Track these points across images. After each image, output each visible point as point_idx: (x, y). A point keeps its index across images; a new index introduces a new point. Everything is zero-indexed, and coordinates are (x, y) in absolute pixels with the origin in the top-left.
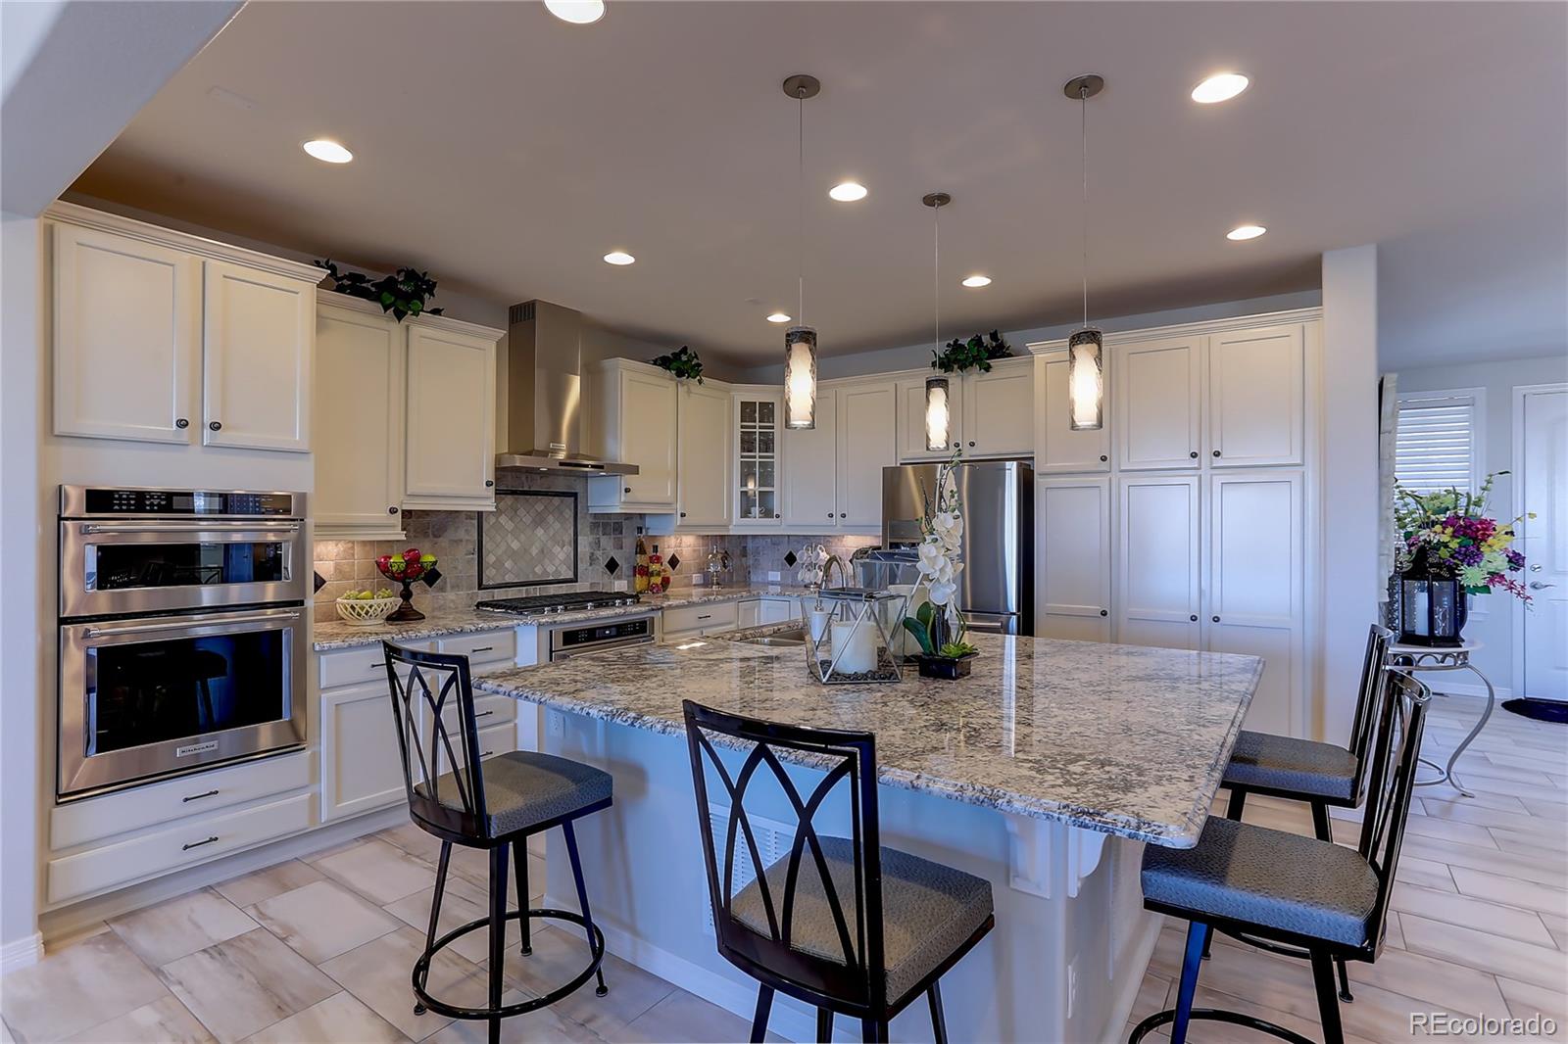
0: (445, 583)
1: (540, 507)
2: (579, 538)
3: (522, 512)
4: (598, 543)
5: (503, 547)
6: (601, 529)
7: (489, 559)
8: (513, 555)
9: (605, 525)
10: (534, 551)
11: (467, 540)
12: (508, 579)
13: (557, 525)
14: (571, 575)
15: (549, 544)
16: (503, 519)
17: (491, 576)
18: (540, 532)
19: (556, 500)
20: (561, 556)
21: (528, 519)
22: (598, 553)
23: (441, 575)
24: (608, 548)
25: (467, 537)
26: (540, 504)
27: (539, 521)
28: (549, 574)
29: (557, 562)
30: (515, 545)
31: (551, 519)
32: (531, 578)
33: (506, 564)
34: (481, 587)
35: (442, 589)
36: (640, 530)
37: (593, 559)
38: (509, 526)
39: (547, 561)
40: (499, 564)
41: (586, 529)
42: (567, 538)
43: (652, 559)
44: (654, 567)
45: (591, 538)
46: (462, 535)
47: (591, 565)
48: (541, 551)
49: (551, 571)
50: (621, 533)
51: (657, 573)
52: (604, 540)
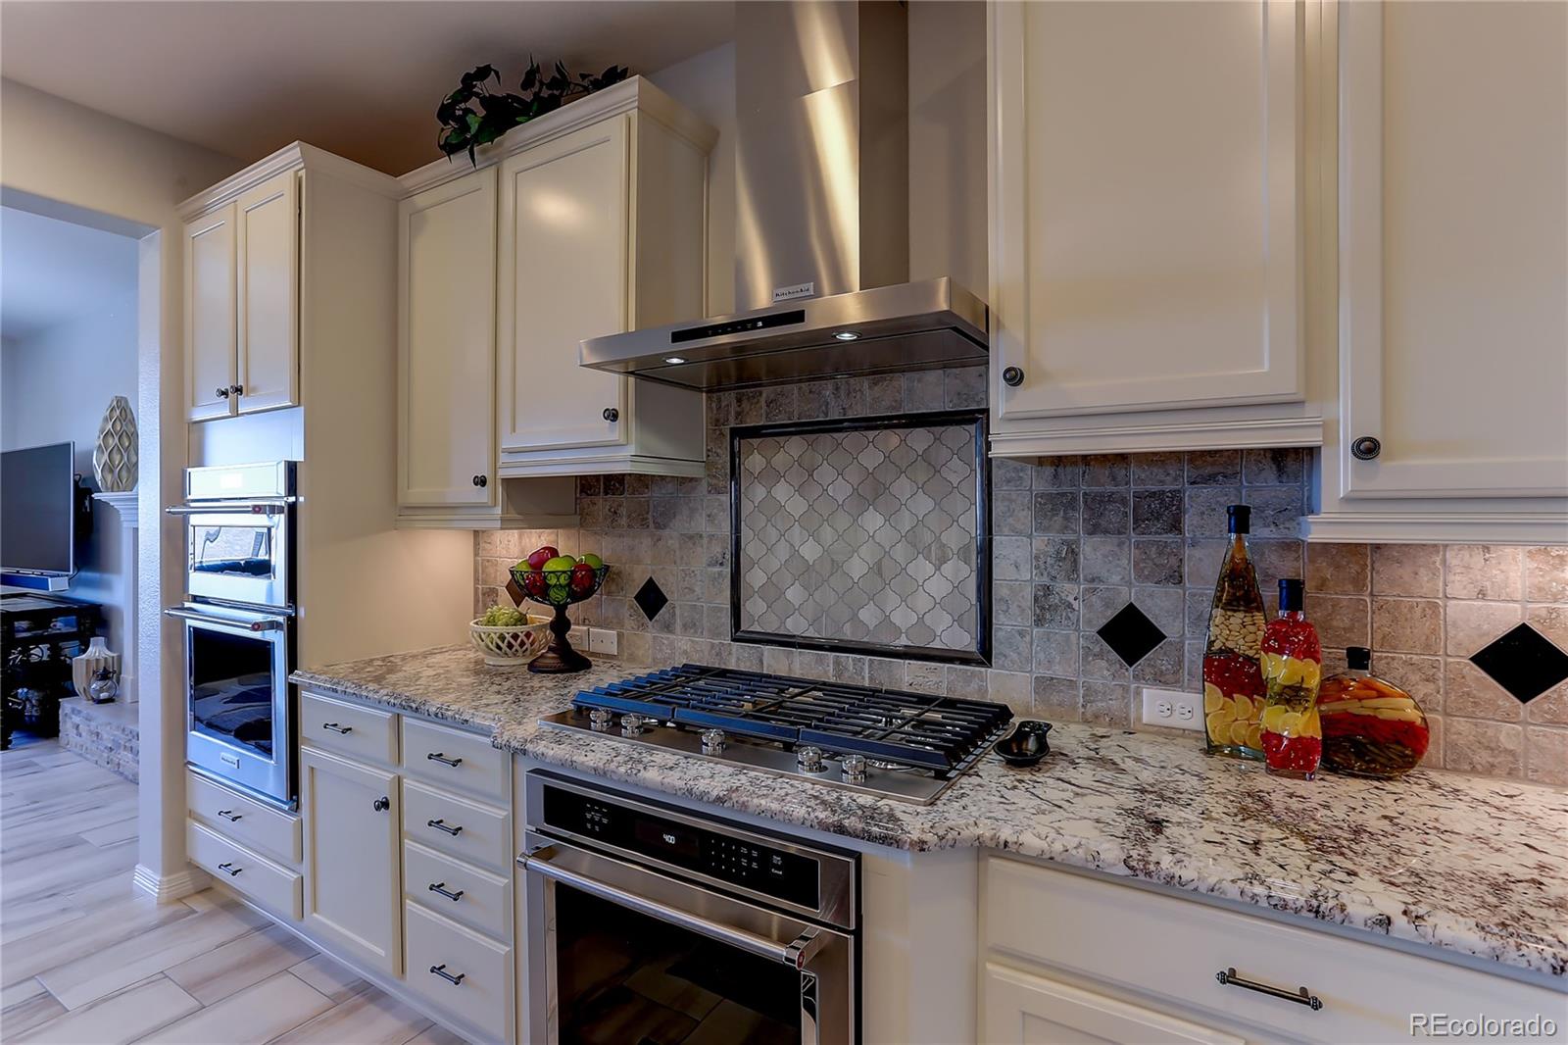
0: (674, 614)
1: (871, 458)
2: (999, 540)
4: (1070, 557)
5: (783, 552)
6: (1080, 515)
7: (754, 578)
8: (805, 573)
9: (1097, 504)
10: (857, 568)
11: (711, 537)
12: (796, 626)
13: (924, 504)
14: (965, 640)
15: (900, 552)
16: (781, 491)
17: (757, 614)
18: (873, 520)
19: (920, 438)
20: (938, 587)
21: (841, 490)
22: (1068, 590)
23: (667, 601)
24: (1111, 577)
25: (711, 530)
26: (874, 451)
27: (873, 492)
28: (898, 631)
29: (922, 603)
30: (810, 551)
31: (903, 487)
32: (848, 634)
33: (790, 594)
34: (739, 635)
35: (668, 627)
37: (1045, 606)
38: (796, 506)
39: (892, 600)
40: (773, 592)
41: (1025, 517)
42: (953, 539)
43: (1280, 639)
44: (1279, 668)
45: (1040, 542)
46: (701, 524)
47: (1039, 621)
48: (877, 569)
49: (903, 623)
50: (1176, 526)
51: (1292, 696)
52: (1093, 551)
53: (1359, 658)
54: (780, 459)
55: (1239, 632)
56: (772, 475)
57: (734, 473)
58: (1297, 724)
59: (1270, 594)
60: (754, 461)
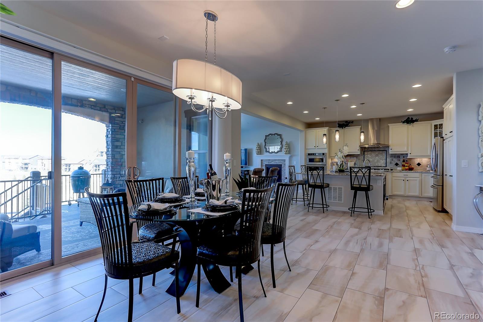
1: (377, 153)
2: (387, 159)
3: (373, 154)
4: (392, 160)
7: (366, 162)
9: (394, 156)
10: (376, 161)
13: (381, 156)
14: (385, 166)
15: (379, 160)
16: (369, 155)
18: (377, 157)
19: (381, 152)
20: (382, 162)
21: (374, 155)
22: (393, 162)
24: (396, 161)
27: (377, 155)
29: (381, 163)
30: (371, 160)
31: (379, 155)
36: (404, 157)
37: (391, 163)
41: (389, 157)
42: (384, 159)
43: (406, 163)
44: (406, 165)
45: (391, 159)
46: (360, 158)
47: (390, 164)
48: (377, 161)
49: (380, 165)
50: (400, 158)
51: (407, 166)
52: (394, 159)
53: (410, 164)
54: (368, 153)
55: (404, 163)
56: (368, 154)
57: (364, 154)
58: (407, 168)
59: (405, 161)
60: (366, 153)
